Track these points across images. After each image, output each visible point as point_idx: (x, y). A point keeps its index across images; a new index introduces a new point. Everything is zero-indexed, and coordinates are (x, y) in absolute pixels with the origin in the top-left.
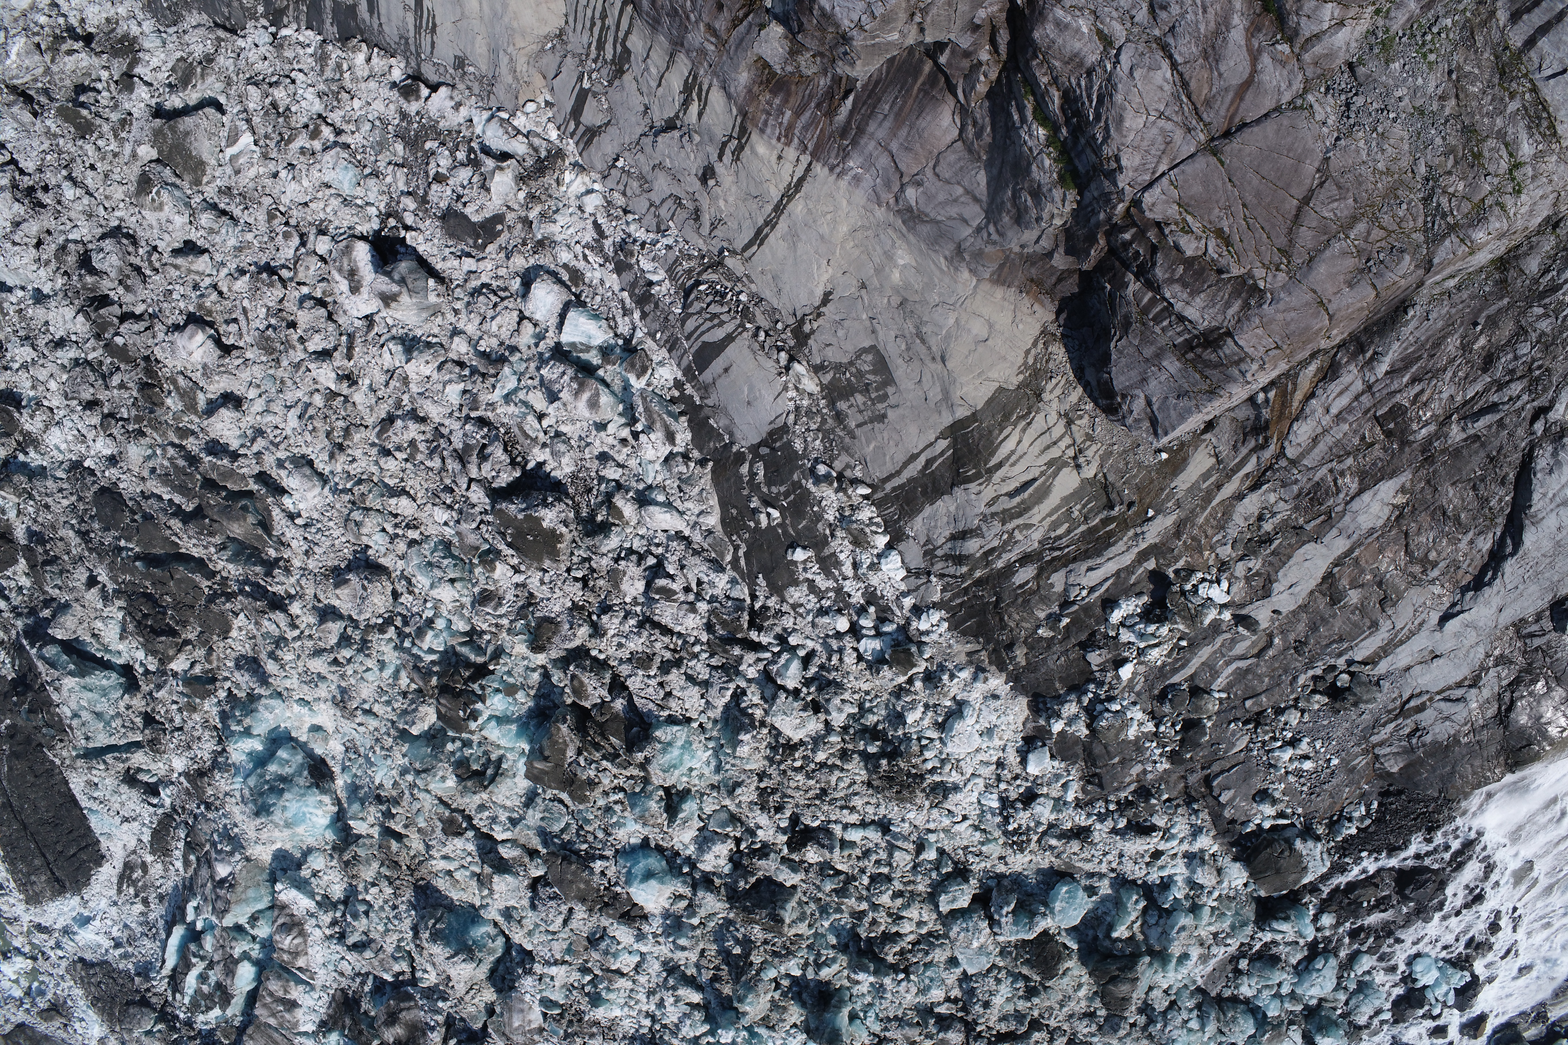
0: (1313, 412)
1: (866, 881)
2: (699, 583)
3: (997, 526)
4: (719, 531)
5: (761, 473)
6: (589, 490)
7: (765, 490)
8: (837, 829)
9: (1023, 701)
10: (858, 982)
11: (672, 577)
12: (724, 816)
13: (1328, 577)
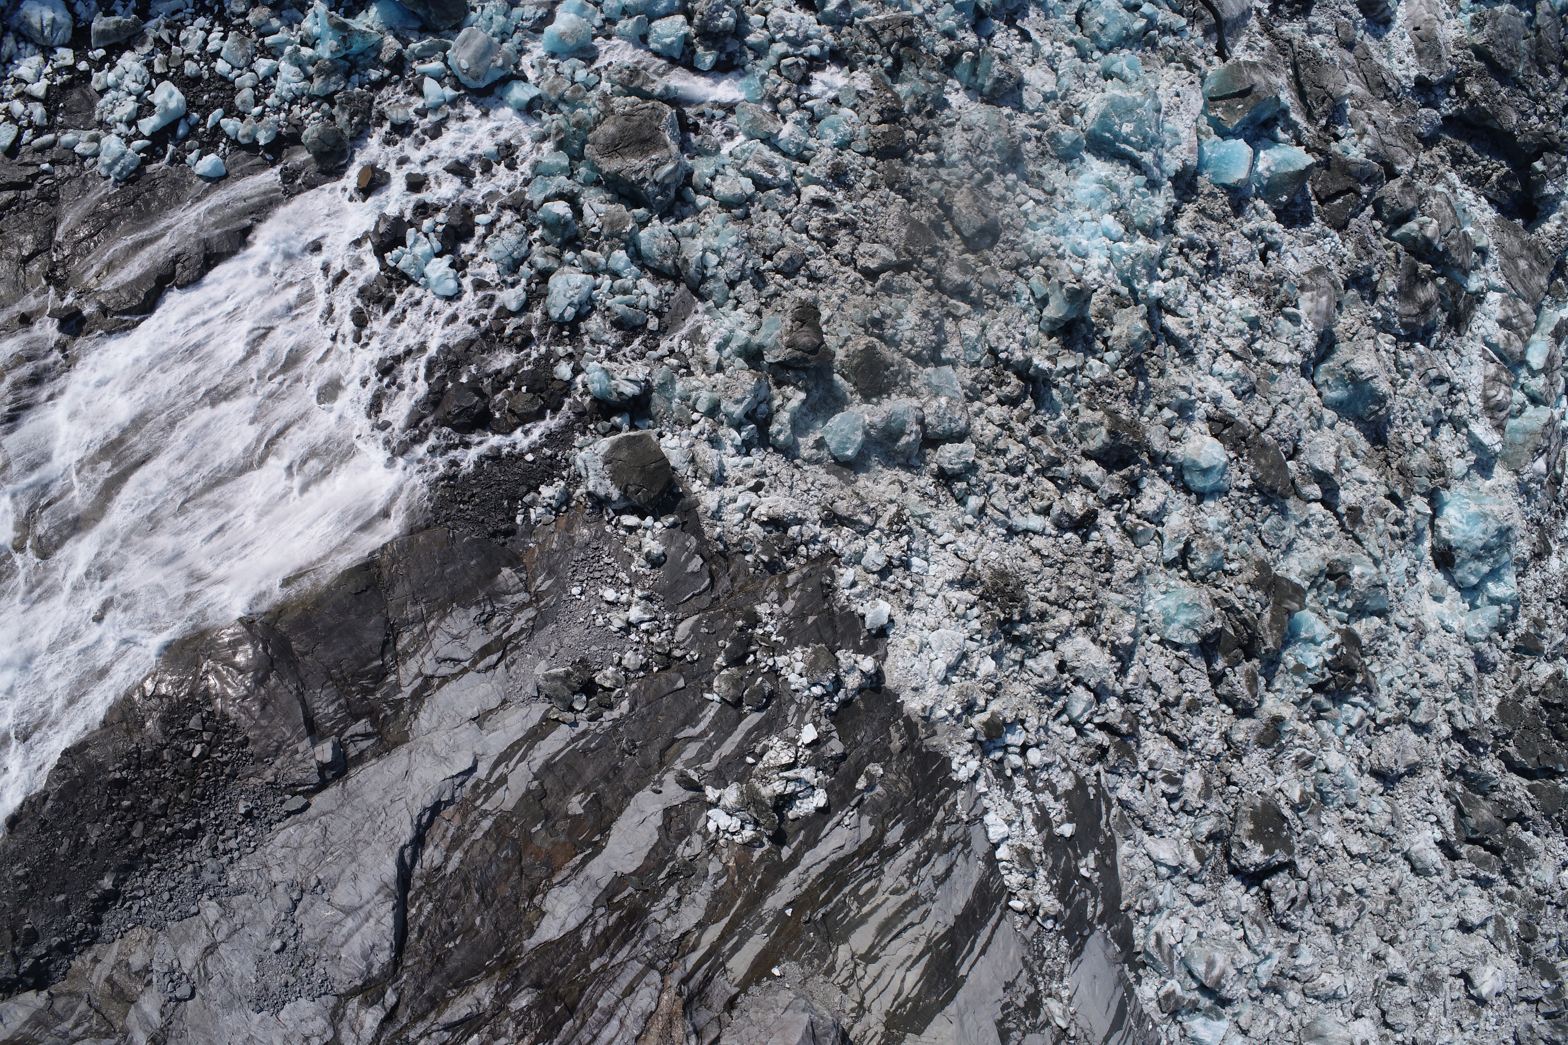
0: (636, 1020)
1: (1030, 469)
2: (1142, 789)
3: (923, 890)
4: (1119, 840)
5: (1090, 909)
7: (1089, 893)
8: (1051, 530)
9: (890, 682)
10: (1049, 358)
11: (1164, 794)
12: (1141, 540)
13: (605, 830)
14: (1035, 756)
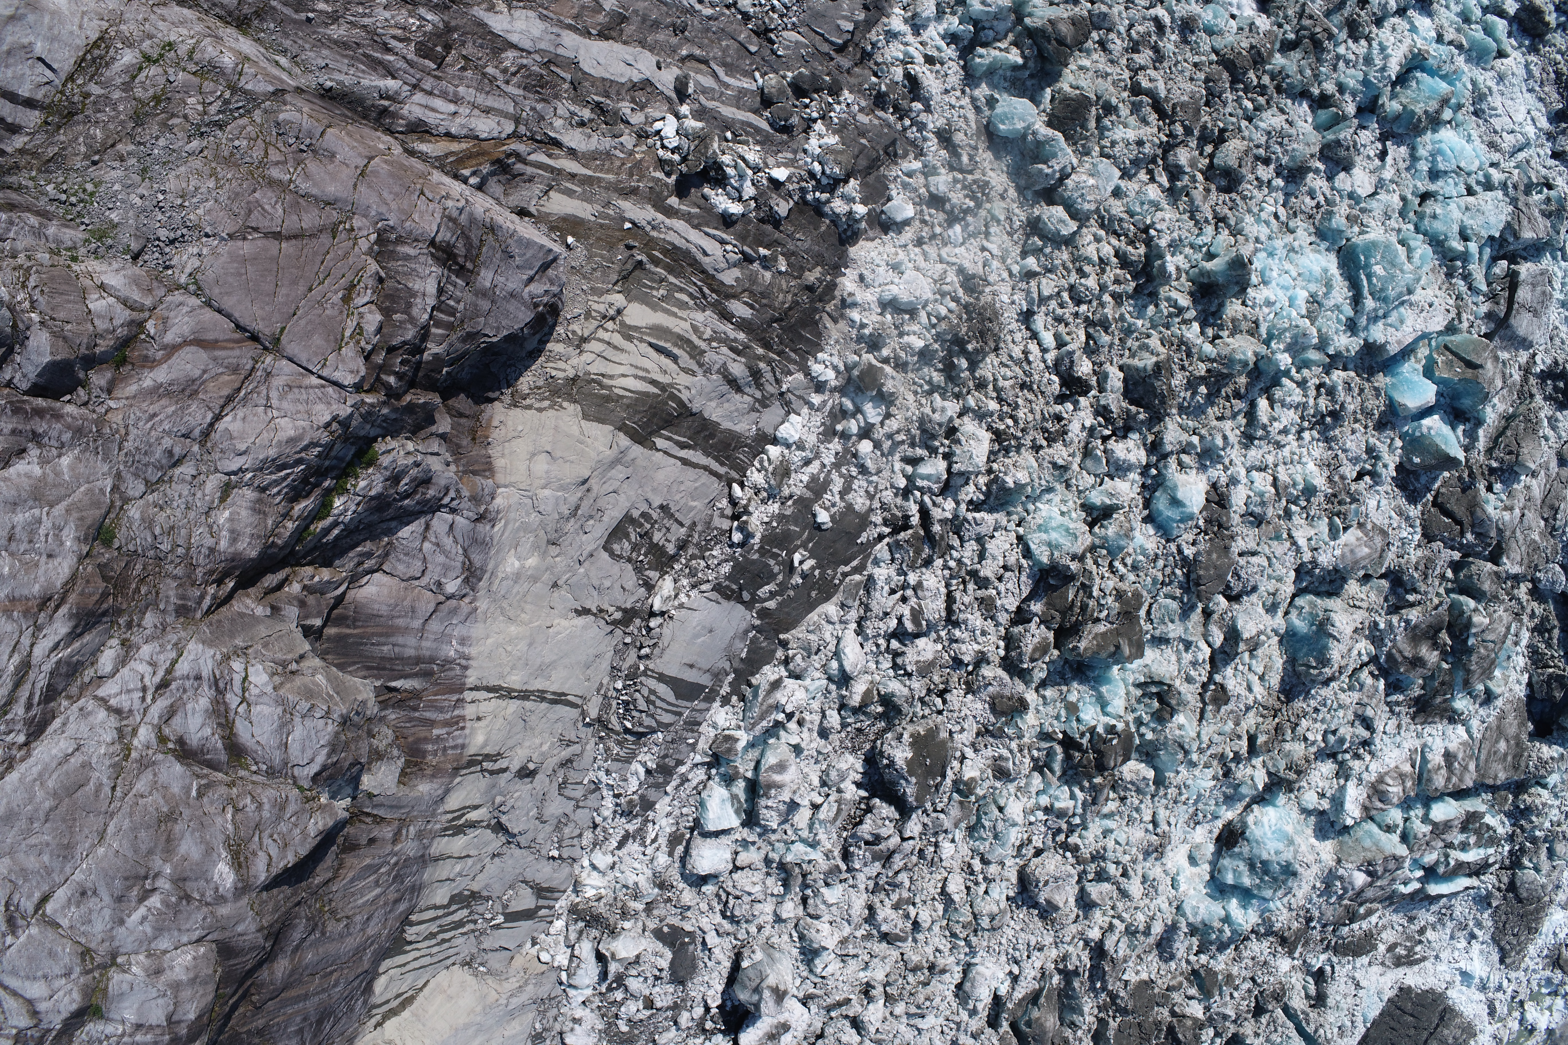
0: (463, 126)
1: (1084, 308)
2: (893, 592)
3: (709, 357)
4: (838, 598)
5: (767, 588)
6: (859, 730)
7: (780, 577)
8: (1050, 357)
9: (853, 251)
10: (1178, 269)
11: (900, 619)
12: (1089, 463)
13: (603, 35)
14: (865, 447)
